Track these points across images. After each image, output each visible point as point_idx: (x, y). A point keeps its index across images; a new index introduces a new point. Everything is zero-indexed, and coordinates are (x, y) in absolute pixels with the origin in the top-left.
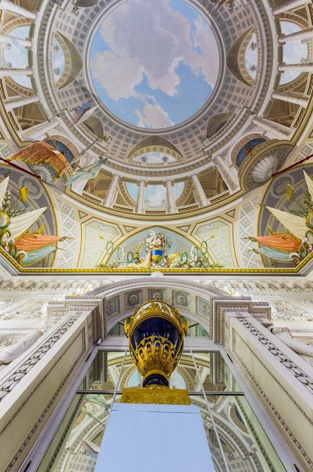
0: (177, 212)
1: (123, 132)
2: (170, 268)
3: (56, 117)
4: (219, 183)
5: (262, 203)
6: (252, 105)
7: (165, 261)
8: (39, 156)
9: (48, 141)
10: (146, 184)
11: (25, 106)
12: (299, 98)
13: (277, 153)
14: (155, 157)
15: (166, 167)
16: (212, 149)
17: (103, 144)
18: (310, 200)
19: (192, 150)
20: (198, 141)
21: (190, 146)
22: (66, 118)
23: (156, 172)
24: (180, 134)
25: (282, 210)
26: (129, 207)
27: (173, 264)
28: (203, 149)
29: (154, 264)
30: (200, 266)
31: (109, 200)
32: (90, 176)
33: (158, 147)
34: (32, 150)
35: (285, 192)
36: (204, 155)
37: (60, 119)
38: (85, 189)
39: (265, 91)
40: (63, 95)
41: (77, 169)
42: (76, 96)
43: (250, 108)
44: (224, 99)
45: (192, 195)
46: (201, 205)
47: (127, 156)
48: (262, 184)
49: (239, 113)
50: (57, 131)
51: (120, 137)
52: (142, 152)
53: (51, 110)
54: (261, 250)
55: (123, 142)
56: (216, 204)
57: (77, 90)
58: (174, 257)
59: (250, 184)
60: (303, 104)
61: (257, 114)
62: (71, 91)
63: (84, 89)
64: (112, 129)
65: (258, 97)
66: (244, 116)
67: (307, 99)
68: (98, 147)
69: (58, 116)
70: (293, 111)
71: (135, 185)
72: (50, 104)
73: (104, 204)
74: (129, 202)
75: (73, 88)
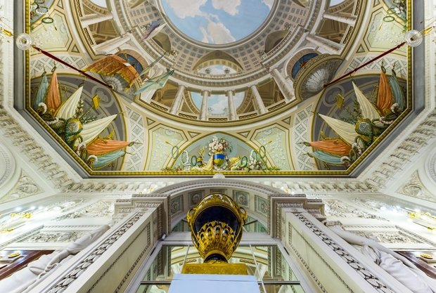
0: (238, 119)
1: (189, 46)
2: (231, 171)
3: (128, 33)
4: (276, 93)
5: (316, 110)
6: (305, 24)
7: (227, 164)
8: (111, 67)
9: (120, 54)
10: (210, 93)
11: (99, 23)
12: (347, 18)
13: (328, 66)
14: (218, 69)
15: (227, 78)
16: (269, 63)
17: (171, 57)
18: (359, 108)
19: (251, 63)
20: (257, 55)
21: (249, 59)
22: (137, 34)
23: (218, 83)
24: (241, 49)
25: (333, 117)
26: (194, 115)
27: (234, 167)
28: (261, 63)
29: (216, 168)
30: (259, 169)
31: (175, 108)
32: (157, 86)
33: (221, 61)
34: (105, 62)
35: (336, 101)
36: (262, 68)
37: (131, 35)
38: (153, 98)
39: (317, 11)
40: (135, 13)
41: (146, 79)
42: (147, 14)
43: (304, 26)
44: (281, 18)
45: (251, 103)
46: (260, 113)
47: (192, 68)
48: (315, 94)
49: (294, 30)
50: (128, 45)
51: (186, 51)
52: (206, 65)
53: (123, 27)
54: (315, 154)
55: (188, 56)
56: (273, 112)
57: (148, 10)
58: (235, 161)
59: (304, 94)
60: (351, 23)
61: (310, 31)
62: (142, 10)
63: (154, 9)
64: (179, 44)
65: (311, 17)
66: (299, 33)
67: (354, 19)
68: (166, 60)
69: (130, 32)
70: (342, 29)
71: (200, 94)
72: (123, 21)
73: (170, 111)
74: (194, 110)
75: (144, 7)
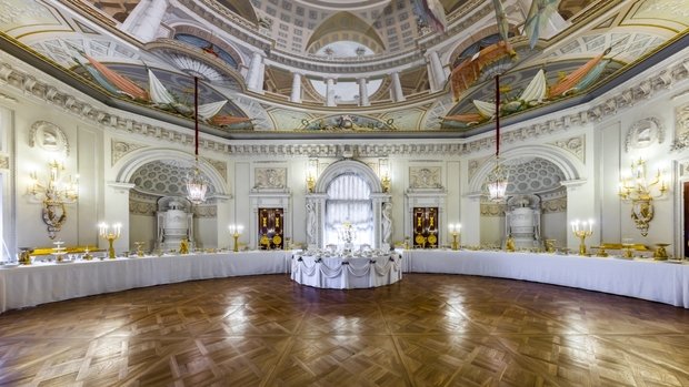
3: (426, 54)
8: (469, 75)
9: (454, 65)
10: (336, 81)
11: (403, 86)
22: (431, 41)
34: (458, 82)
37: (429, 50)
40: (394, 45)
42: (398, 25)
50: (445, 55)
53: (413, 61)
62: (390, 32)
63: (388, 10)
69: (424, 52)
74: (319, 98)
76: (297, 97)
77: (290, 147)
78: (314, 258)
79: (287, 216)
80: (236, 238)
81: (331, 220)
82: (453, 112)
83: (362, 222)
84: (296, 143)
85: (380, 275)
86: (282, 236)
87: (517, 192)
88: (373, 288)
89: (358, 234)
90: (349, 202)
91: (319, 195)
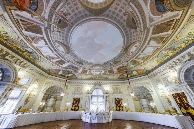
7: (178, 48)
8: (121, 71)
9: (118, 70)
11: (109, 72)
22: (112, 67)
27: (183, 46)
28: (141, 32)
31: (141, 61)
47: (128, 56)
50: (115, 68)
53: (110, 69)
55: (123, 57)
57: (105, 65)
68: (123, 62)
76: (88, 73)
77: (84, 82)
78: (89, 113)
79: (81, 100)
80: (68, 107)
81: (93, 102)
82: (120, 76)
83: (101, 102)
84: (85, 81)
85: (106, 119)
86: (78, 107)
87: (141, 94)
88: (104, 123)
89: (100, 106)
90: (98, 96)
91: (90, 95)
